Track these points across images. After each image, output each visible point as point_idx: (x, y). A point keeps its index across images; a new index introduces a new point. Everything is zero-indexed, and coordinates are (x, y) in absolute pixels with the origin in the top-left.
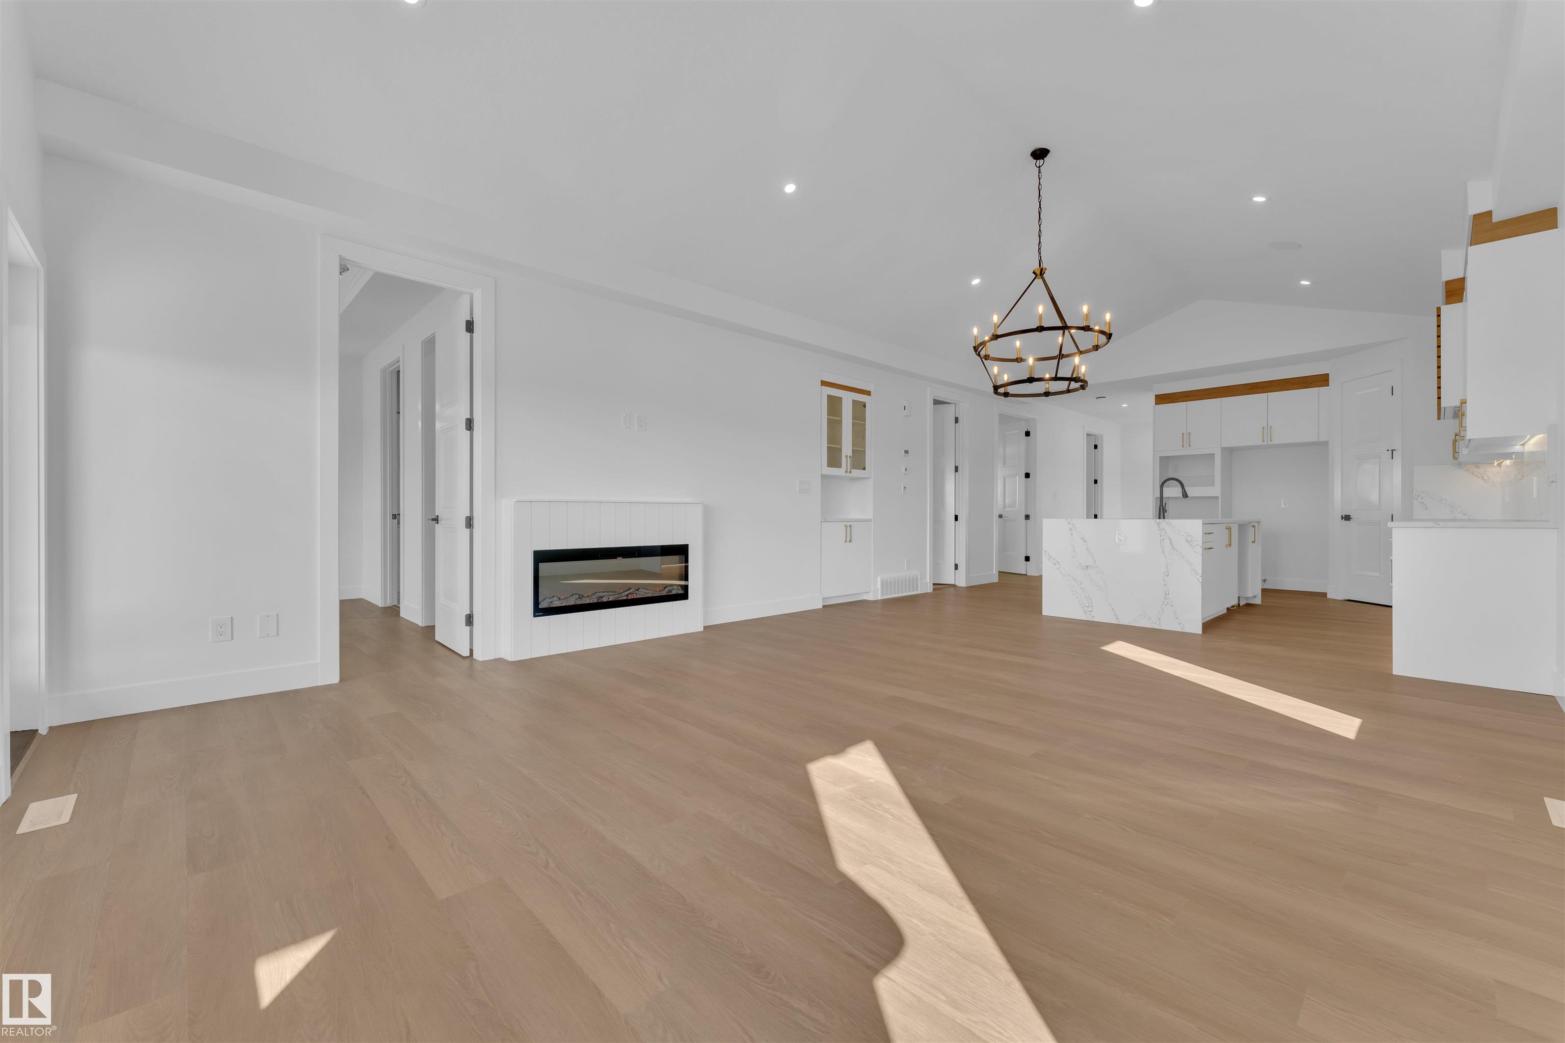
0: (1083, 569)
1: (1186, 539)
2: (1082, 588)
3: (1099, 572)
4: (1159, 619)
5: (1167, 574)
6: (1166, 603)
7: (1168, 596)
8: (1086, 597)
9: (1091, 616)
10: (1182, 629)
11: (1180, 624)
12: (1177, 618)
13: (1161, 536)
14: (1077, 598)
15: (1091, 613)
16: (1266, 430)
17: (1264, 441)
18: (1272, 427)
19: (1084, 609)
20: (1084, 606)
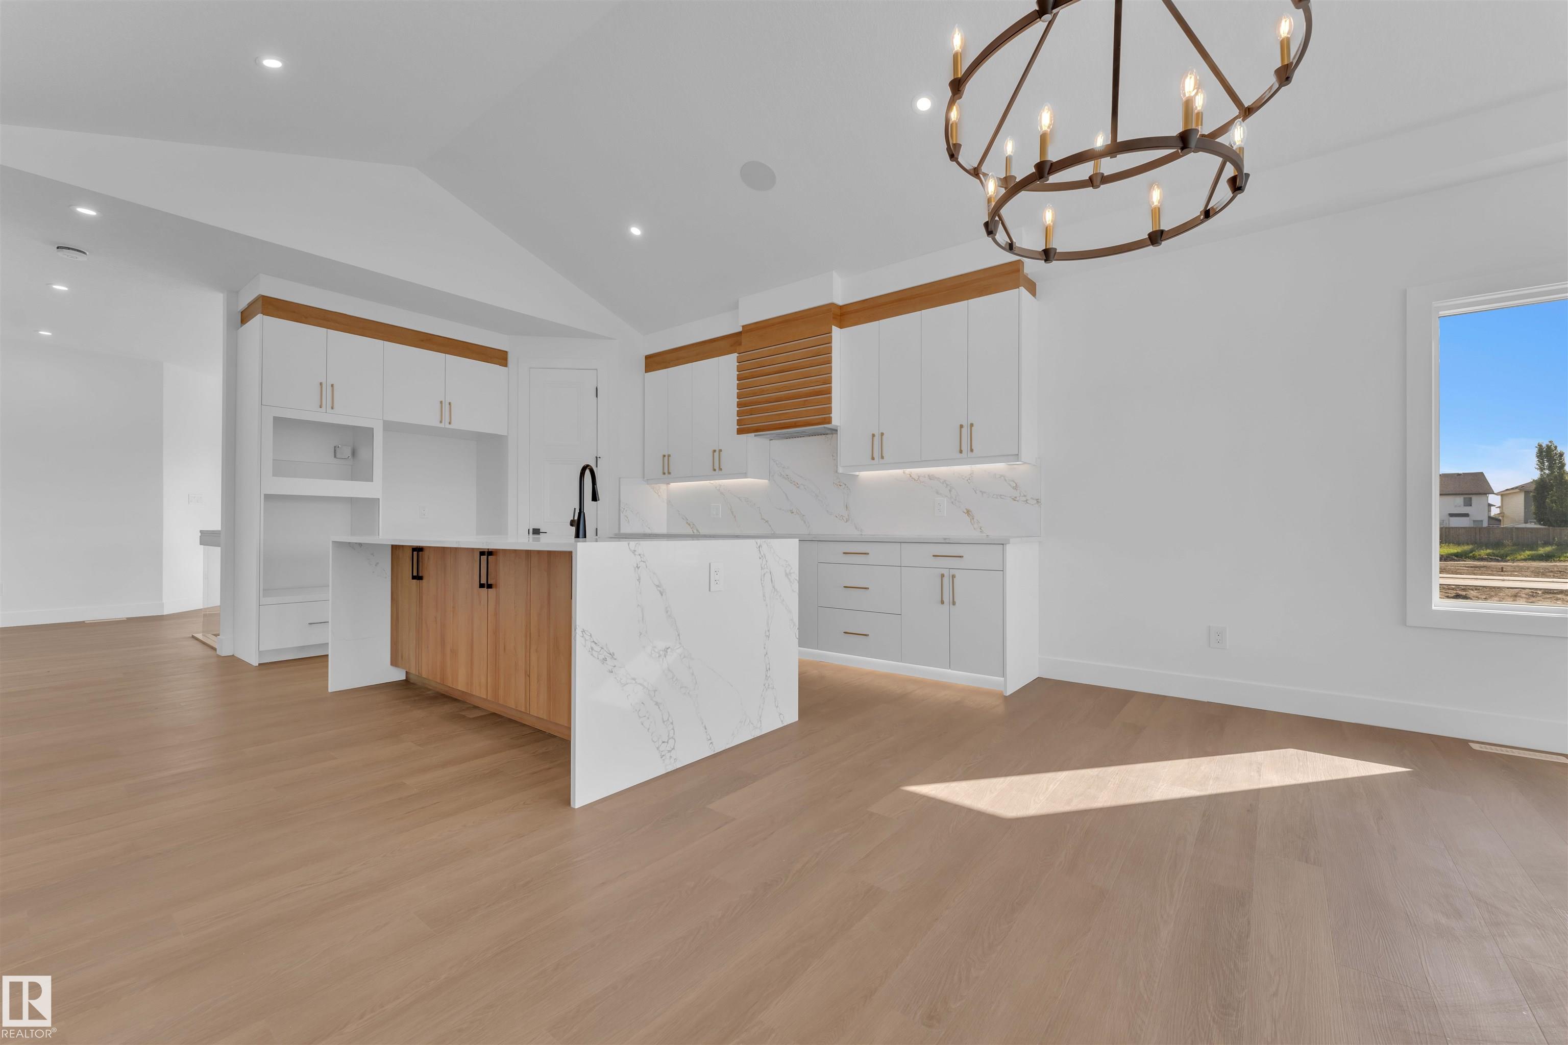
1: (785, 571)
2: (657, 703)
4: (760, 717)
5: (768, 635)
8: (664, 721)
9: (671, 762)
10: (782, 721)
11: (780, 715)
12: (777, 707)
13: (762, 568)
14: (647, 728)
16: (445, 407)
17: (441, 422)
18: (452, 405)
19: (661, 749)
20: (660, 743)
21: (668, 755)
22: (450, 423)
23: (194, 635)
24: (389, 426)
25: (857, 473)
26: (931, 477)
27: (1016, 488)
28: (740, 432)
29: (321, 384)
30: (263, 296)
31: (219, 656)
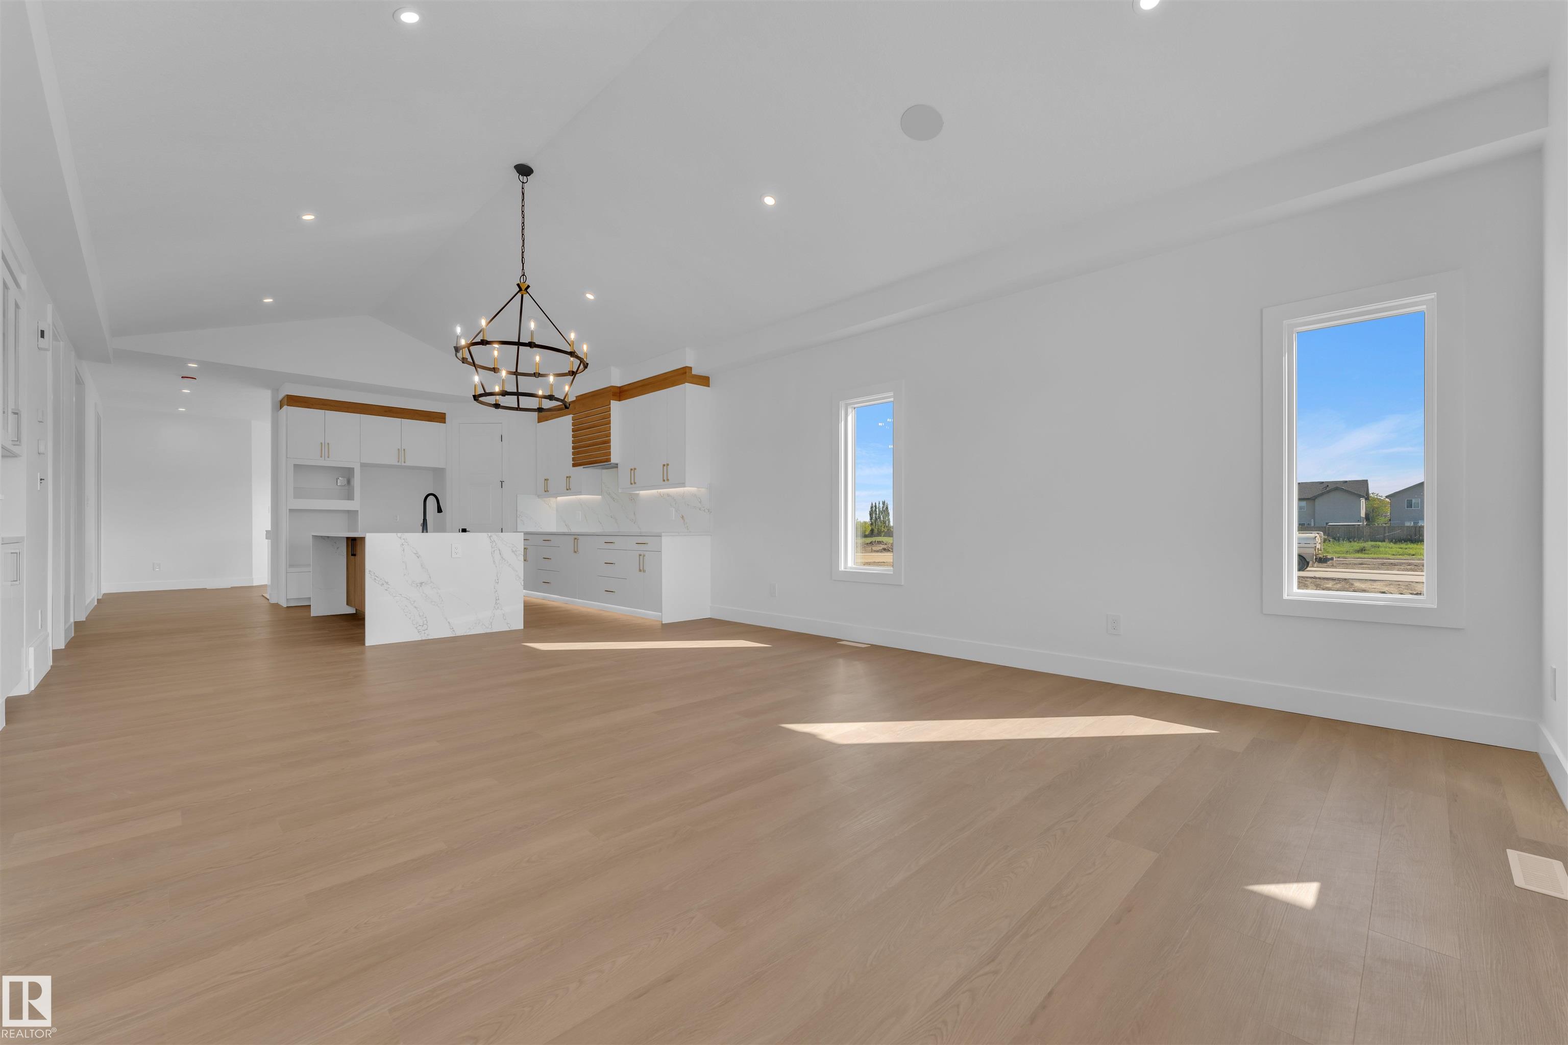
0: (417, 586)
1: (512, 549)
2: (415, 607)
3: (434, 588)
4: (491, 623)
5: (497, 581)
6: (496, 607)
7: (498, 602)
8: (420, 616)
9: (426, 635)
10: (509, 628)
11: (508, 624)
12: (505, 619)
13: (492, 548)
14: (410, 618)
15: (426, 631)
16: (401, 452)
17: (398, 462)
18: (406, 450)
19: (418, 628)
20: (418, 625)
21: (423, 632)
22: (405, 462)
23: (264, 595)
24: (363, 465)
25: (638, 492)
26: (668, 495)
27: (700, 502)
28: (574, 465)
29: (321, 443)
30: (287, 395)
31: (270, 603)
